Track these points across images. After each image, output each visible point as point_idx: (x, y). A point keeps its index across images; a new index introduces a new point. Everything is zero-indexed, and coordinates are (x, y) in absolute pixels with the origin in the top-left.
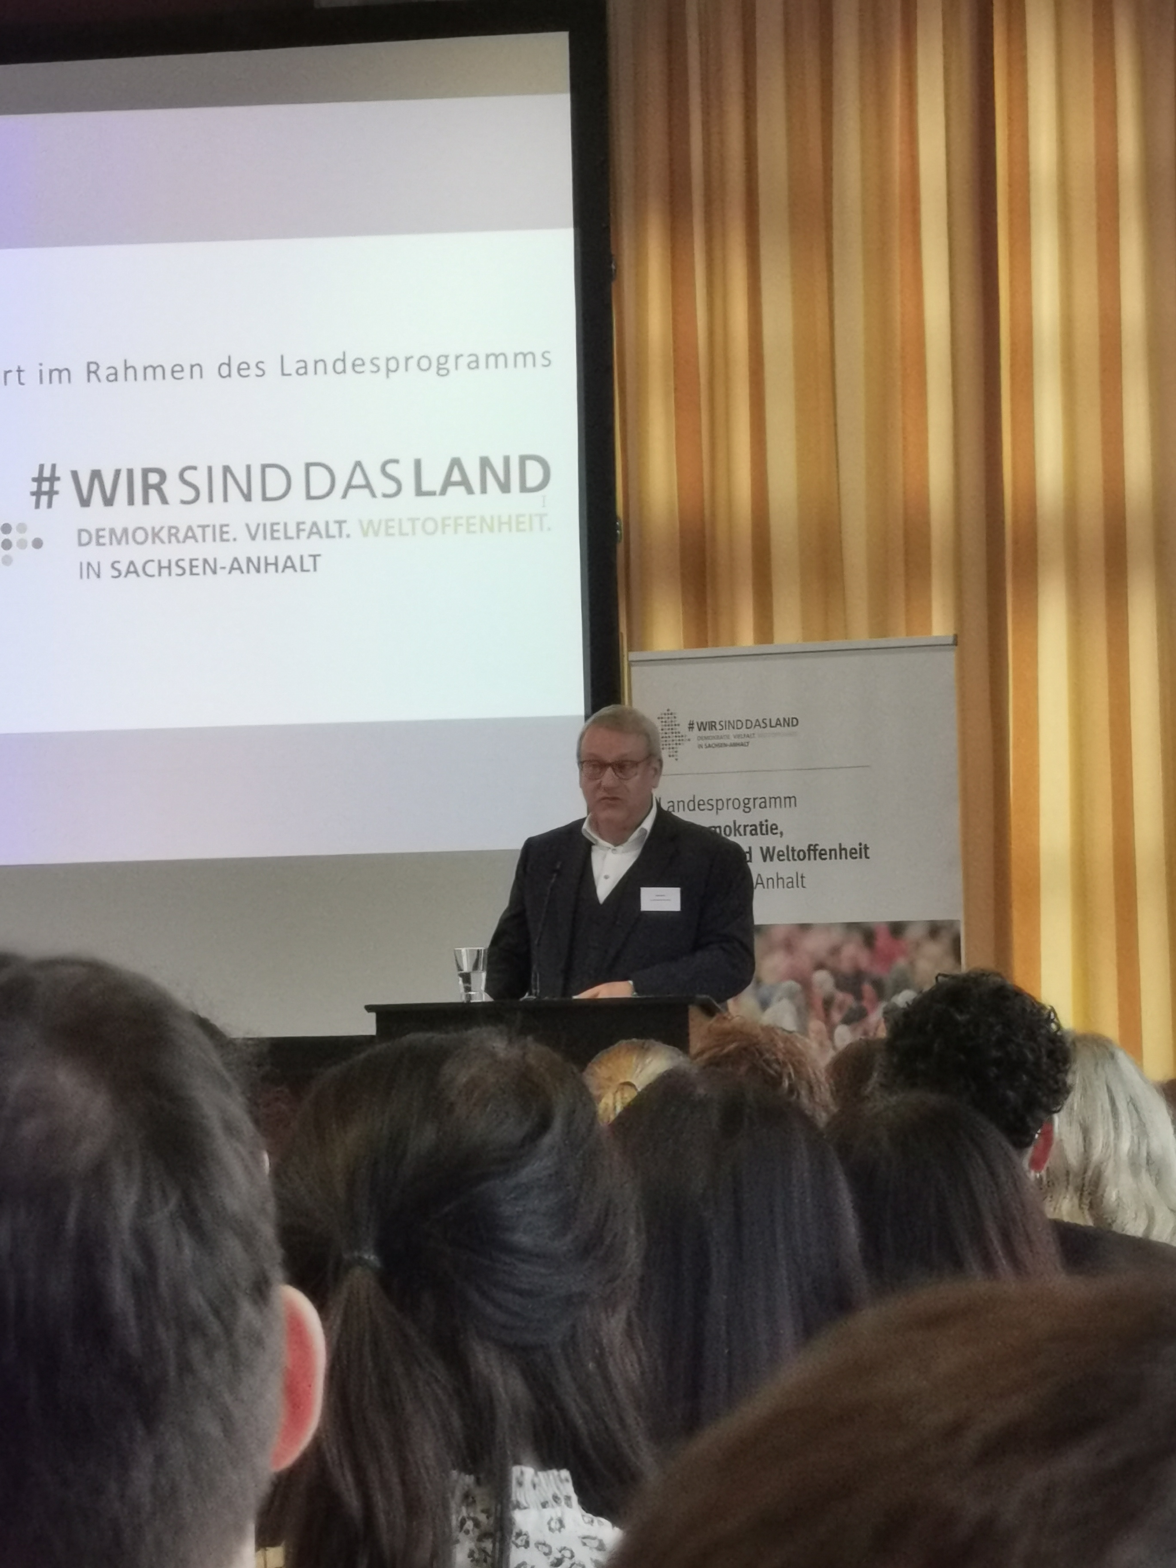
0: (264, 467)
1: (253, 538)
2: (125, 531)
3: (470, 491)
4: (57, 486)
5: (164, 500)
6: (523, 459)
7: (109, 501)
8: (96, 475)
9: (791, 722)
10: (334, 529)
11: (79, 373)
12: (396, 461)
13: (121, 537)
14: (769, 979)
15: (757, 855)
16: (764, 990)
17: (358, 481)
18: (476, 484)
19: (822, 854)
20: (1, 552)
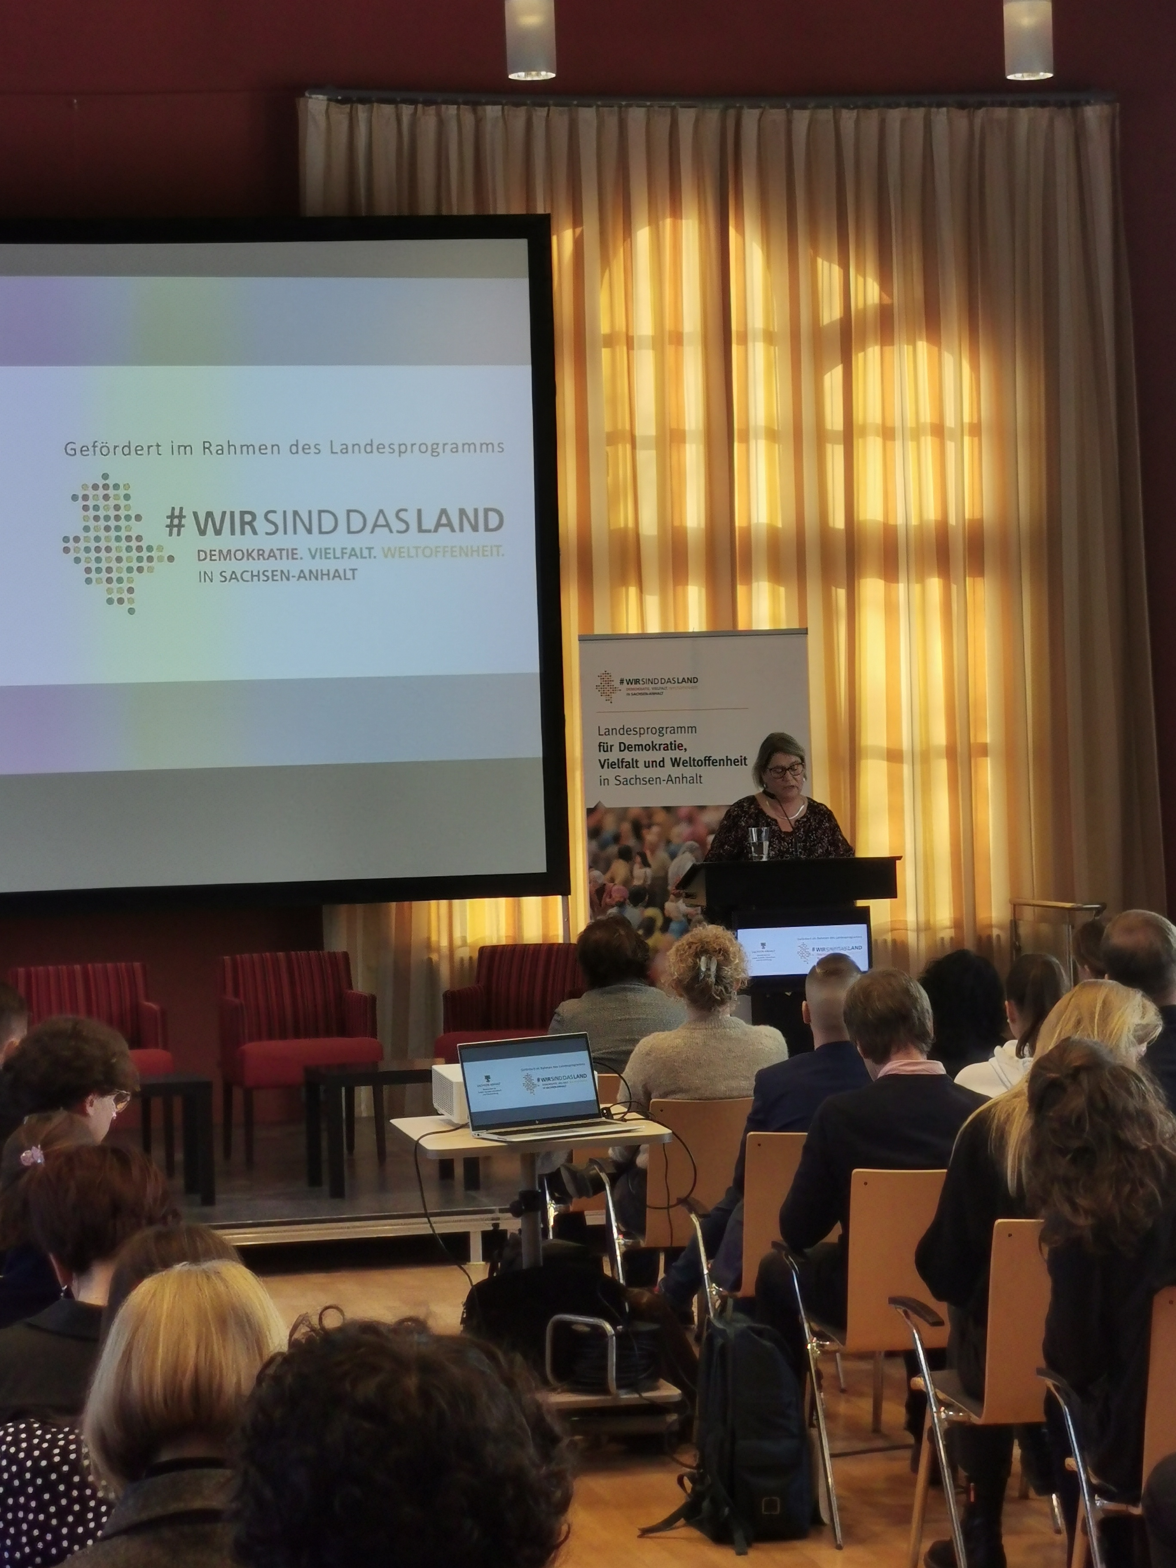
0: (320, 512)
1: (313, 557)
2: (229, 551)
3: (453, 530)
4: (184, 521)
5: (255, 532)
6: (486, 511)
7: (218, 532)
8: (209, 515)
9: (693, 680)
10: (366, 553)
11: (198, 448)
13: (227, 555)
14: (676, 840)
15: (668, 762)
16: (672, 847)
17: (381, 522)
18: (456, 525)
19: (714, 763)
20: (145, 564)
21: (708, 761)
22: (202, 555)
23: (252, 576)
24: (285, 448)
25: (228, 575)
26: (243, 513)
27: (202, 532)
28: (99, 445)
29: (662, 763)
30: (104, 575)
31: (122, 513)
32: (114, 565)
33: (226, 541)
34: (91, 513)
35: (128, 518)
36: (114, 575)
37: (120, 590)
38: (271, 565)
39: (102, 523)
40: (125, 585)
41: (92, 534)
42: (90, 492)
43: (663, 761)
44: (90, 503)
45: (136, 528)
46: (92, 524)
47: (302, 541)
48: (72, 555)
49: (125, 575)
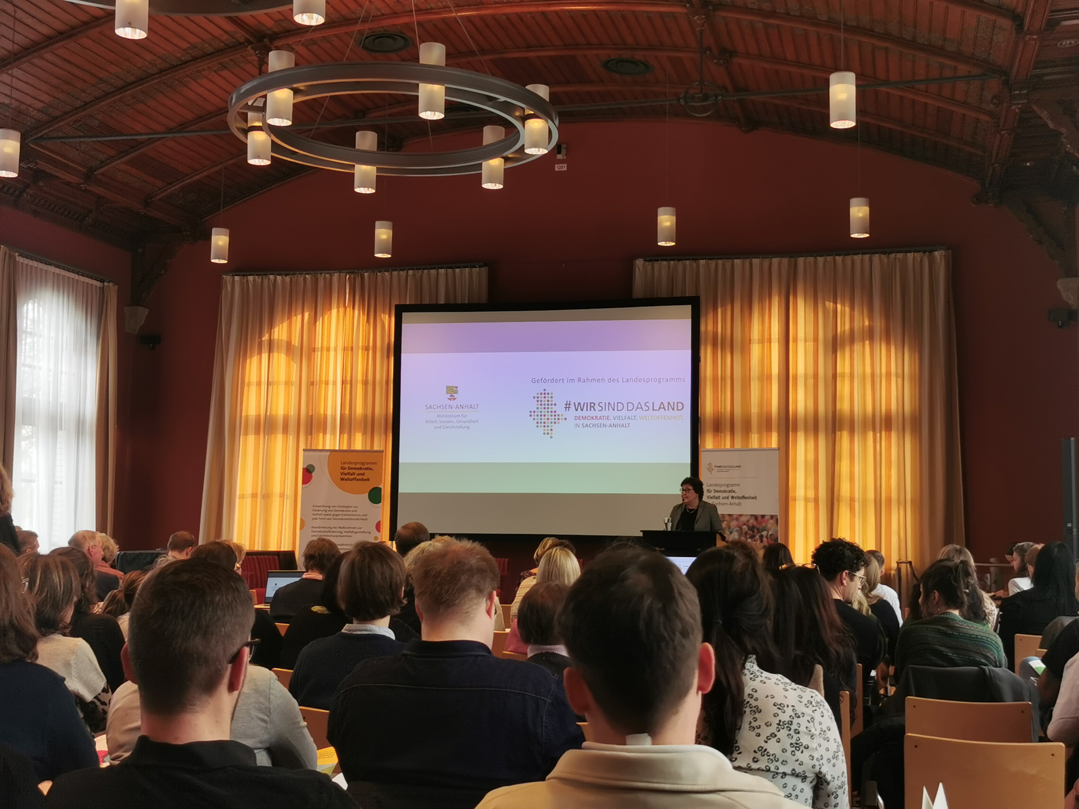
0: (618, 403)
1: (615, 419)
2: (585, 417)
3: (665, 410)
4: (570, 406)
5: (595, 410)
6: (678, 403)
7: (582, 410)
8: (579, 404)
9: (739, 467)
10: (633, 418)
11: (576, 380)
12: (648, 402)
13: (584, 418)
14: (732, 527)
15: (730, 498)
16: (731, 530)
17: (639, 407)
18: (667, 409)
19: (745, 498)
20: (557, 421)
21: (744, 497)
22: (576, 418)
23: (593, 425)
24: (606, 380)
25: (585, 425)
26: (591, 403)
27: (577, 410)
28: (543, 379)
29: (728, 498)
30: (543, 425)
31: (550, 403)
32: (546, 421)
33: (584, 413)
34: (539, 403)
35: (552, 405)
36: (546, 425)
37: (548, 430)
38: (600, 421)
39: (543, 406)
40: (550, 428)
41: (539, 410)
42: (540, 396)
43: (728, 497)
44: (539, 399)
45: (554, 408)
46: (539, 406)
47: (610, 413)
48: (533, 417)
49: (550, 424)
